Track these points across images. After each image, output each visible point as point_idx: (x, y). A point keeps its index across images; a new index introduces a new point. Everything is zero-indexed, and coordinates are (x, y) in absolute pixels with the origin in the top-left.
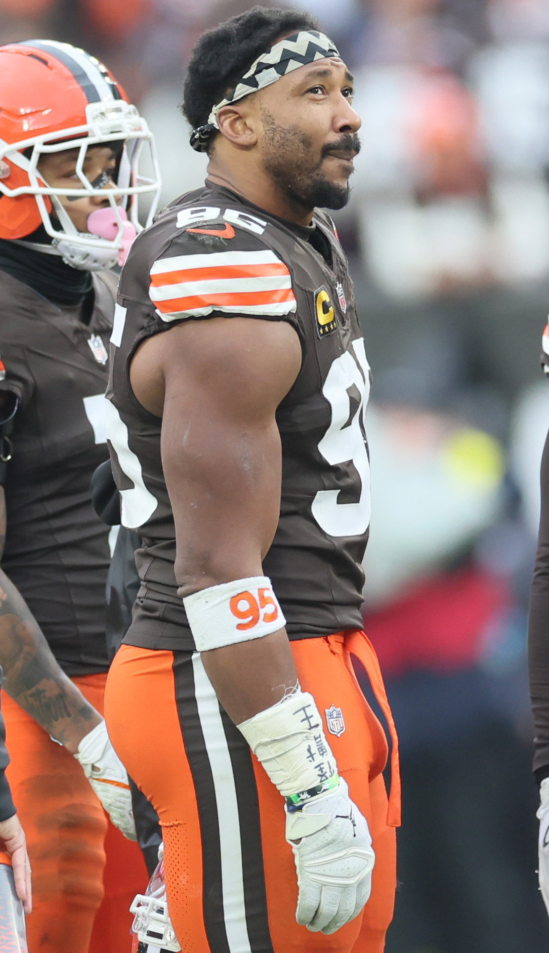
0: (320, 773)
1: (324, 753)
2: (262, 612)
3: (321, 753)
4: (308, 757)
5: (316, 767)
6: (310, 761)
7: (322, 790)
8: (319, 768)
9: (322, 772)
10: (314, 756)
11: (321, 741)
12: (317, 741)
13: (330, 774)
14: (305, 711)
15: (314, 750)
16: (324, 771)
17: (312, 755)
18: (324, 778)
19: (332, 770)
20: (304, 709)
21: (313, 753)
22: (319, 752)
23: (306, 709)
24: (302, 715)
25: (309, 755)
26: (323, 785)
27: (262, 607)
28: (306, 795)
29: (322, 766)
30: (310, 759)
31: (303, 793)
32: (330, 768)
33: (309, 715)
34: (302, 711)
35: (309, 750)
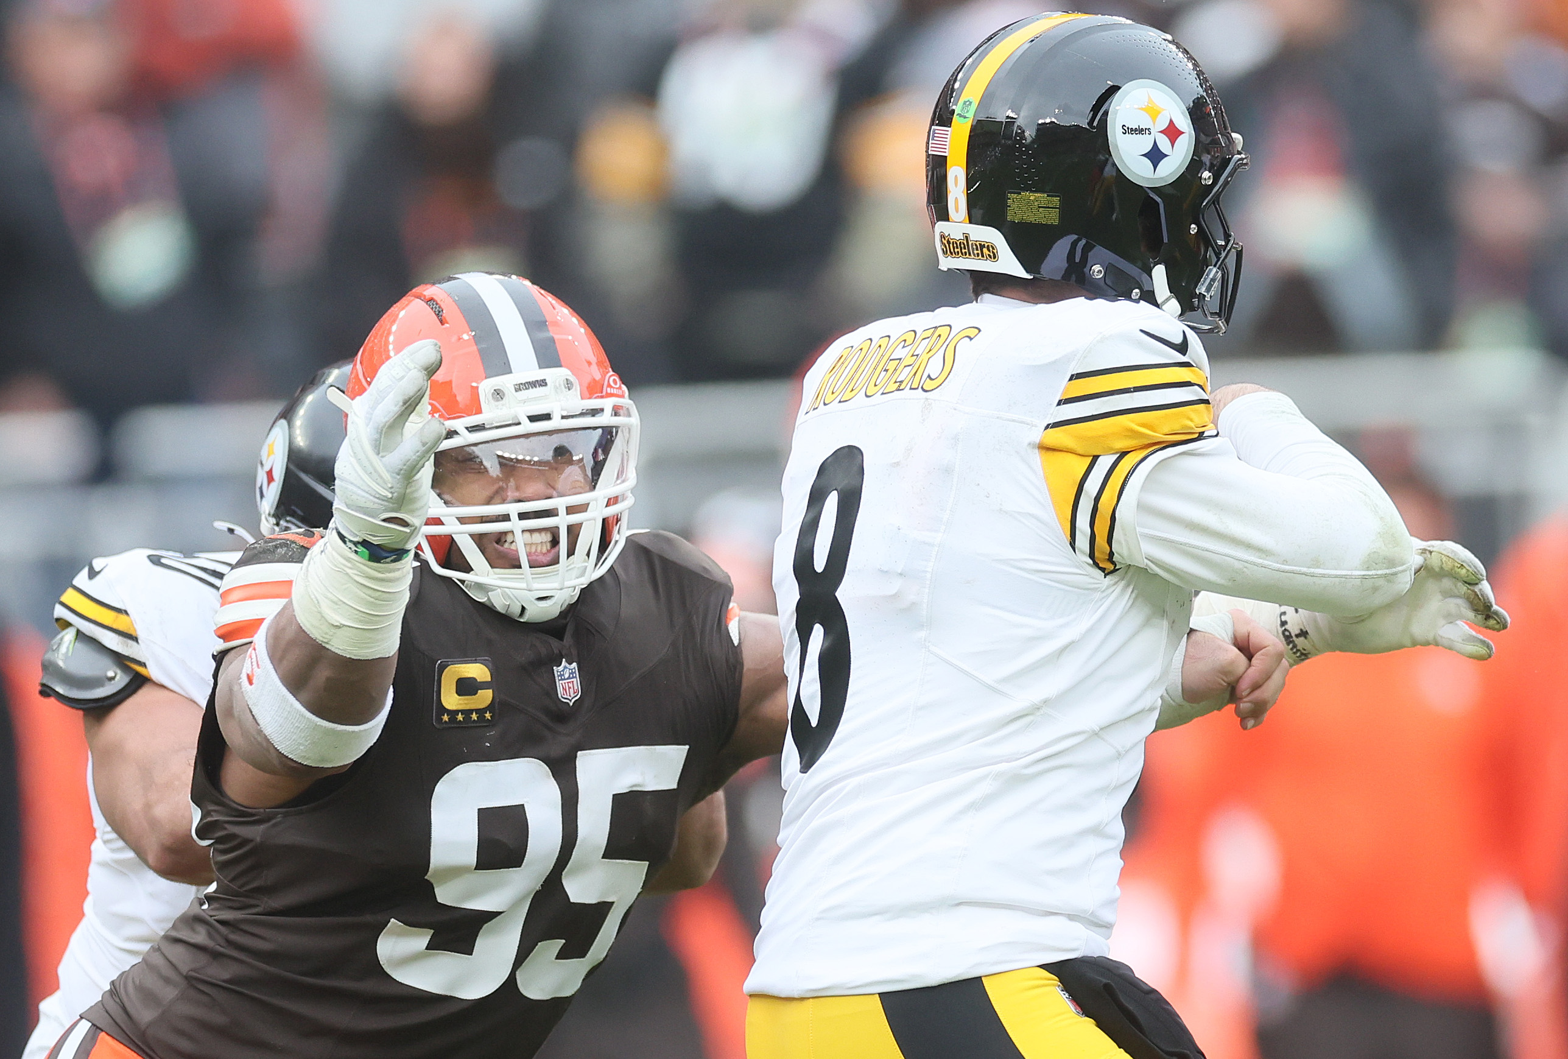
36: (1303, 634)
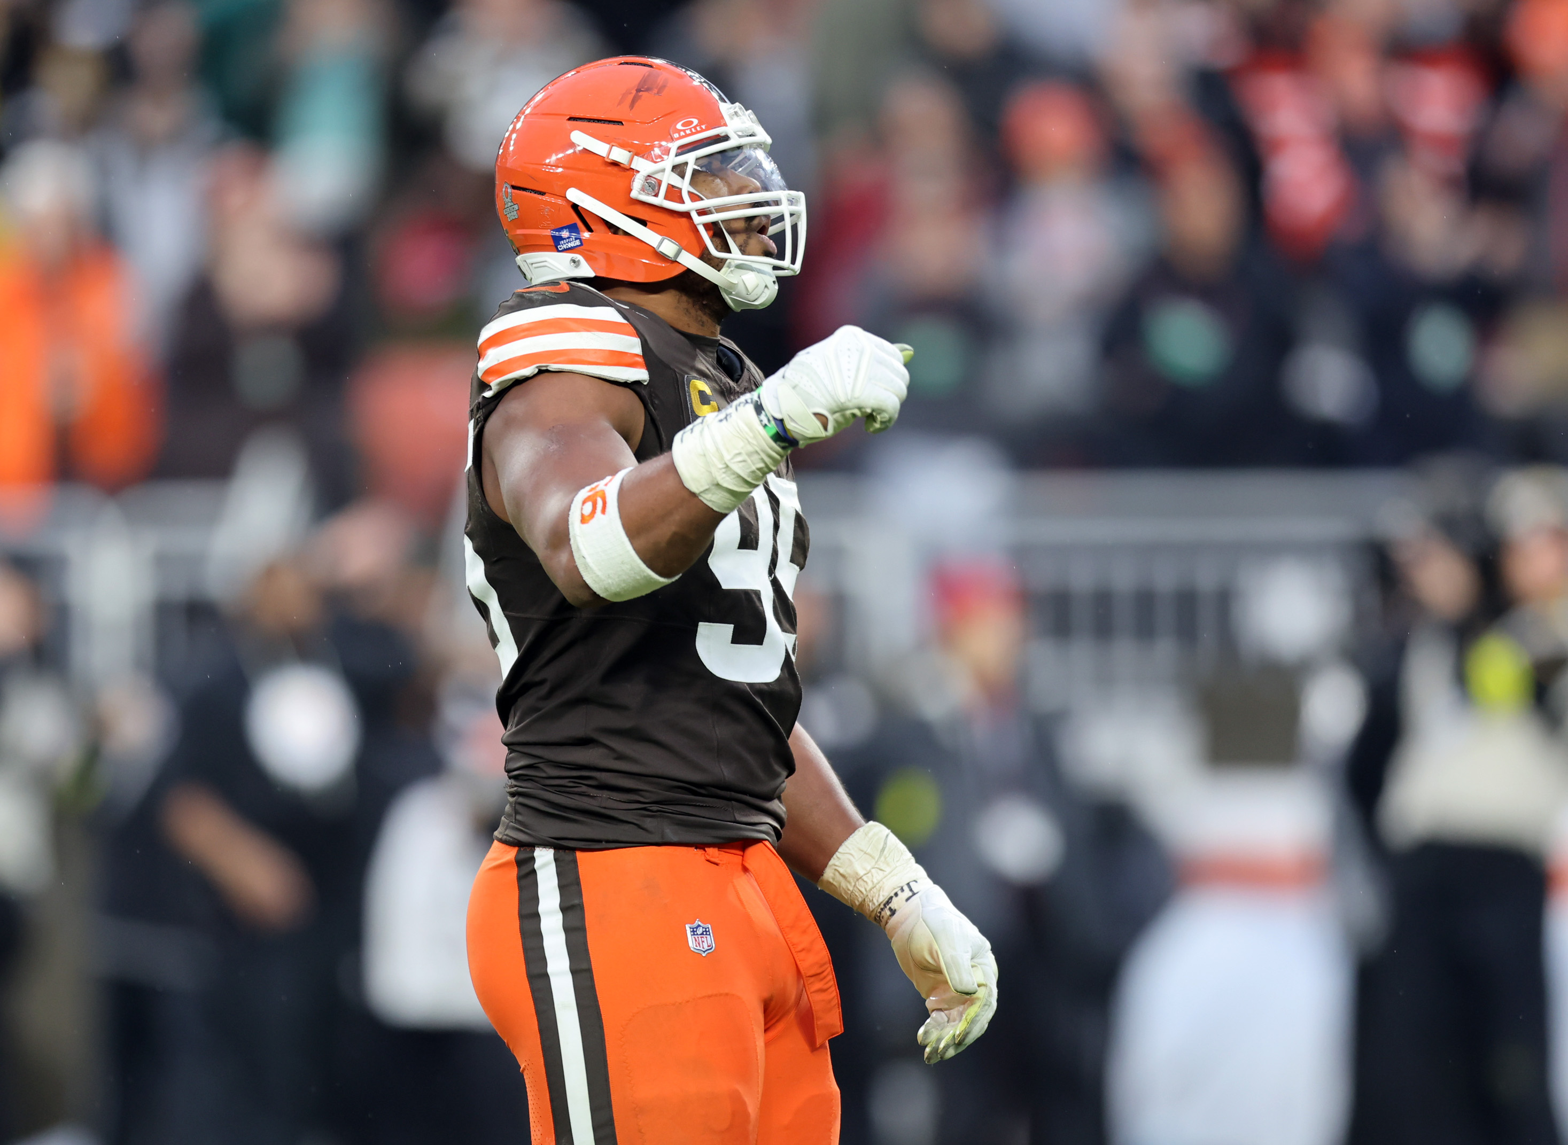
36: (893, 912)
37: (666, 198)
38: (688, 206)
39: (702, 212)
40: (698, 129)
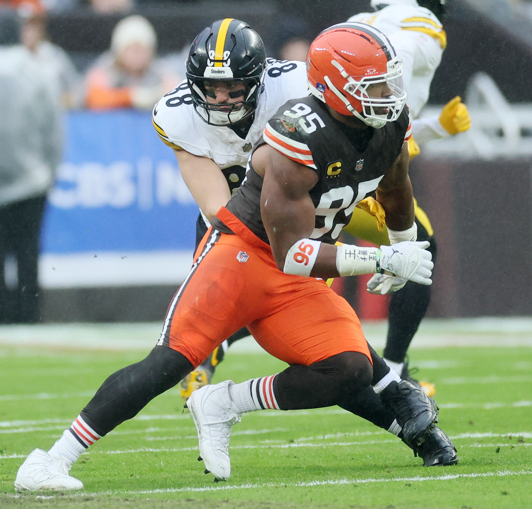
0: (372, 259)
1: (366, 253)
2: (306, 254)
3: (365, 254)
4: (364, 261)
5: (370, 259)
6: (366, 260)
7: (379, 262)
8: (370, 258)
9: (372, 258)
10: (365, 258)
11: (361, 251)
12: (360, 253)
13: (375, 254)
14: (349, 254)
15: (363, 256)
16: (372, 257)
17: (365, 259)
18: (375, 258)
19: (374, 253)
20: (346, 253)
21: (364, 258)
22: (365, 255)
23: (347, 253)
24: (348, 255)
25: (363, 260)
26: (377, 260)
27: (305, 252)
28: (378, 268)
29: (370, 257)
30: (365, 260)
31: (377, 269)
32: (373, 253)
33: (349, 253)
34: (347, 255)
35: (362, 259)
37: (355, 93)
38: (361, 98)
39: (365, 102)
40: (375, 73)
